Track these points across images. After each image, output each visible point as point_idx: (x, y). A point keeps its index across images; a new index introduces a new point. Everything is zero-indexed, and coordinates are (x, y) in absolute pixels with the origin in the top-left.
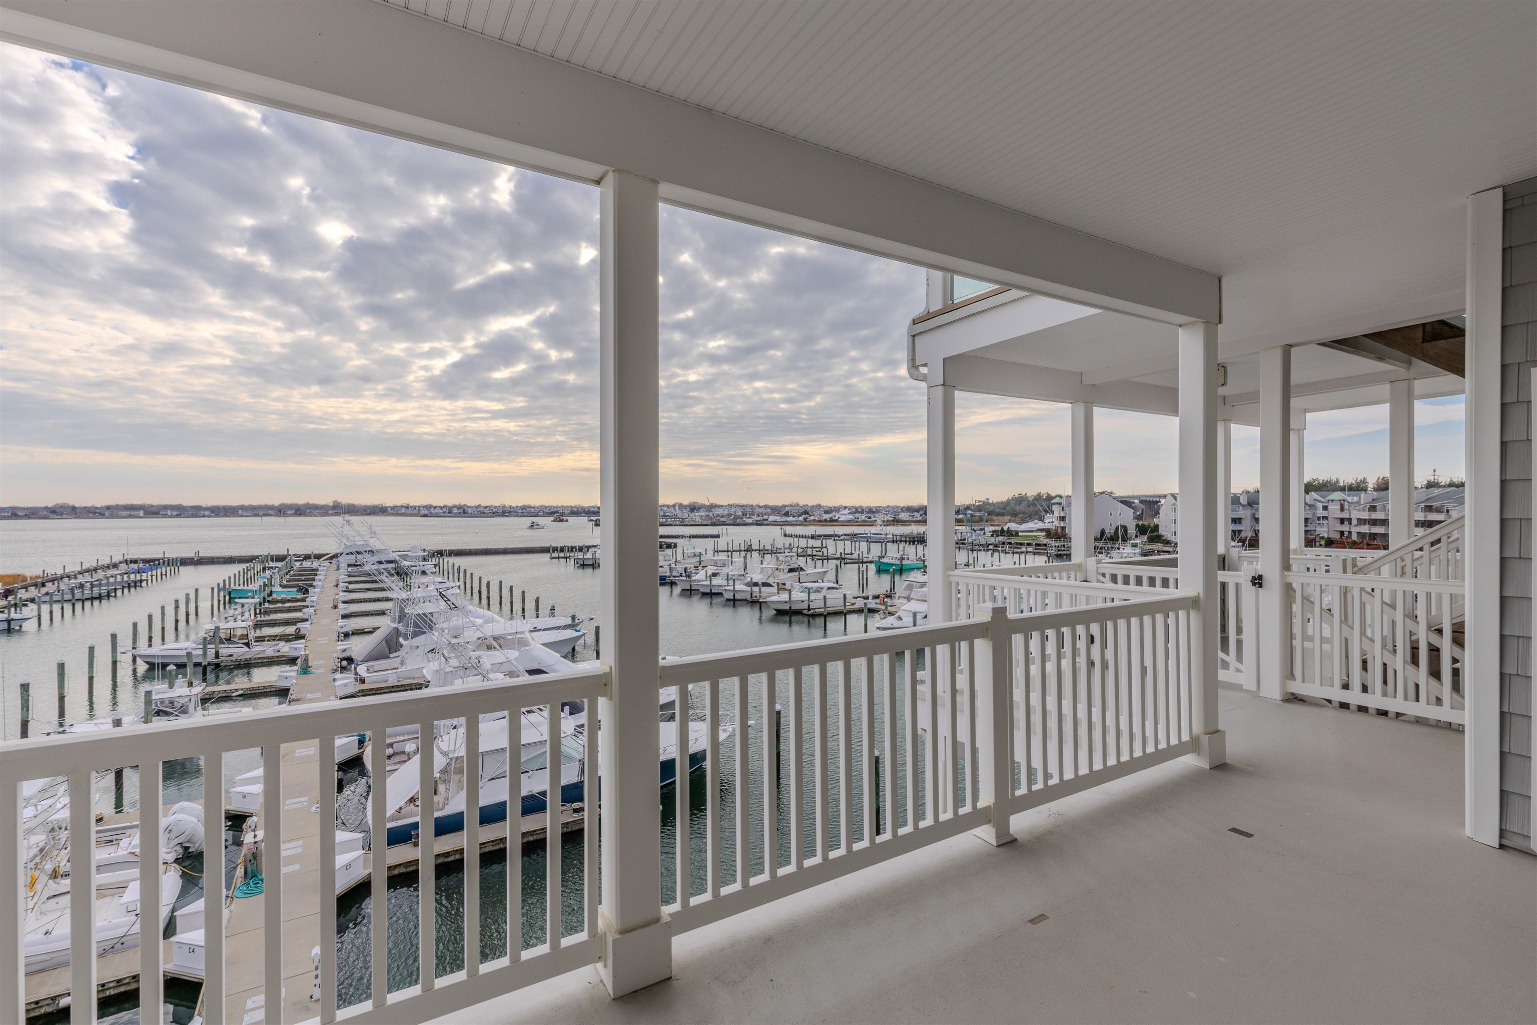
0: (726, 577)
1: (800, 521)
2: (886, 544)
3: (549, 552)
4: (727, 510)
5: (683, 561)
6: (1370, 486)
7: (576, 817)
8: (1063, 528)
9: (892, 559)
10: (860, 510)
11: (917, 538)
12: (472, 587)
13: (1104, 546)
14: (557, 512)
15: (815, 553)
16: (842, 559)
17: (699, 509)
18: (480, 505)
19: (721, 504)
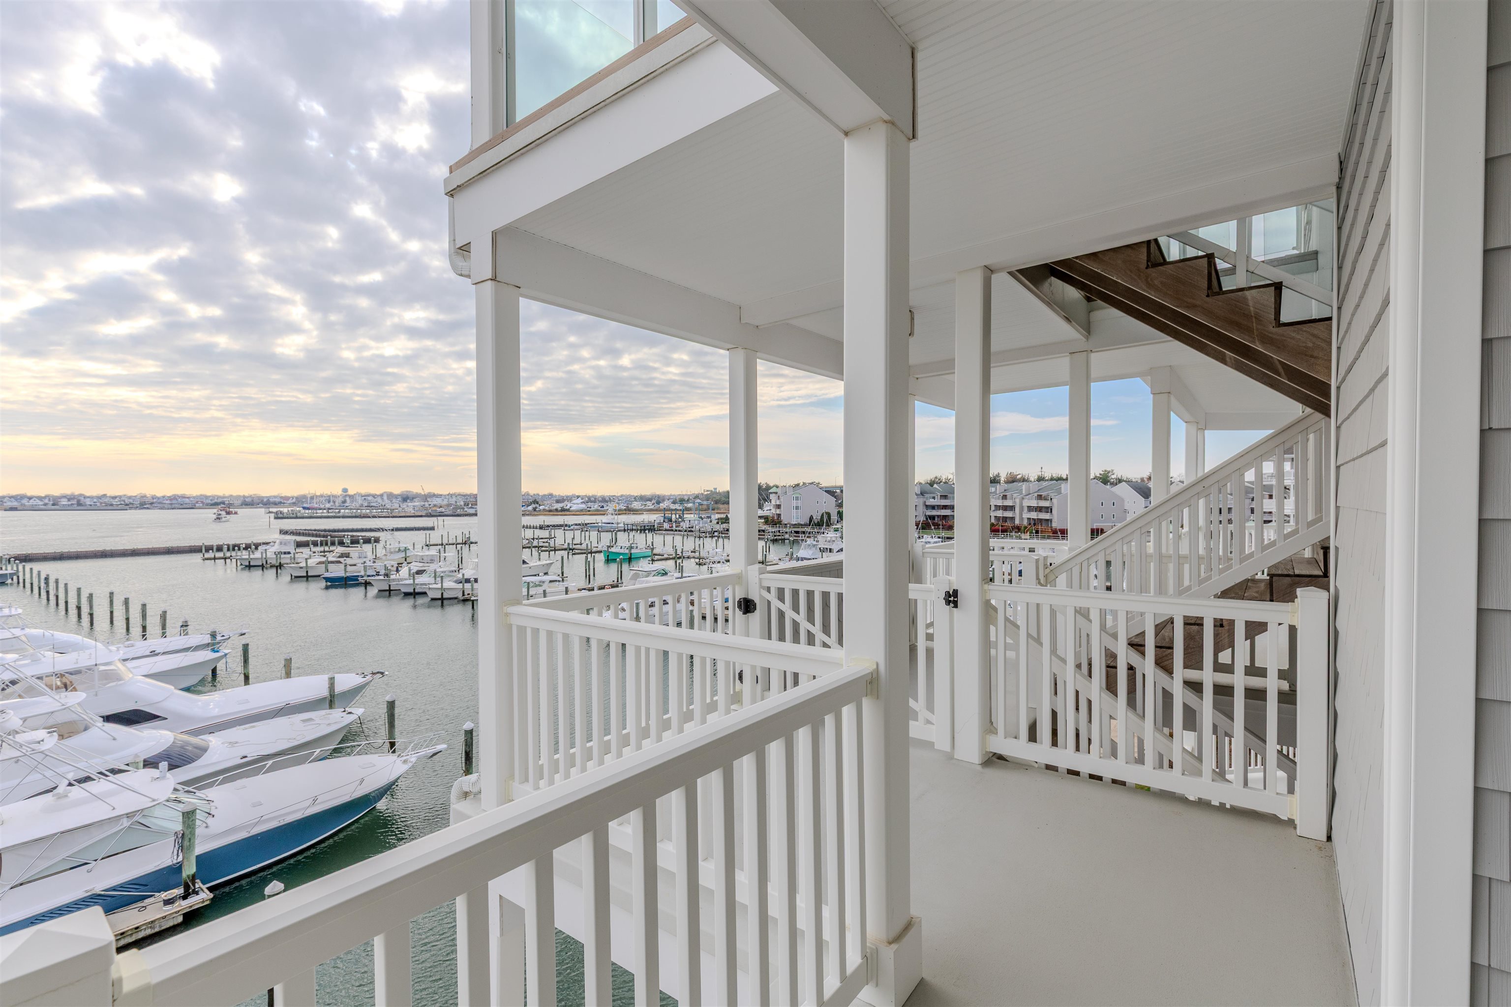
0: (434, 575)
1: (529, 511)
2: (616, 534)
3: (201, 552)
4: (447, 500)
5: (384, 558)
6: (1002, 480)
7: (168, 910)
8: (779, 515)
9: (621, 548)
10: (592, 499)
11: (648, 526)
12: (66, 602)
13: (812, 531)
14: (224, 503)
15: (541, 544)
16: (570, 549)
17: (413, 498)
18: (105, 495)
19: (441, 493)
